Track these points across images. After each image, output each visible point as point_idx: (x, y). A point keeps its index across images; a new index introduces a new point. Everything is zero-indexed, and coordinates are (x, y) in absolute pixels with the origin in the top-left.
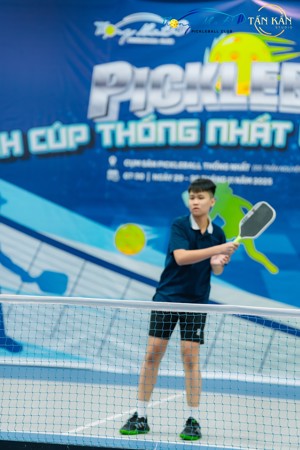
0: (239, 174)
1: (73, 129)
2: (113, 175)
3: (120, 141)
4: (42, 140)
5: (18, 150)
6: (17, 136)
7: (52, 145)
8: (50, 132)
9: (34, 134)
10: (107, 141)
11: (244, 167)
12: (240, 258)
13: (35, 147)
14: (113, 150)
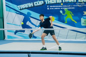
0: (69, 7)
1: (41, 2)
2: (48, 9)
3: (49, 3)
4: (36, 4)
5: (32, 6)
6: (32, 3)
7: (38, 4)
8: (37, 2)
9: (35, 3)
10: (47, 3)
11: (70, 6)
12: (70, 21)
13: (35, 5)
14: (48, 4)
